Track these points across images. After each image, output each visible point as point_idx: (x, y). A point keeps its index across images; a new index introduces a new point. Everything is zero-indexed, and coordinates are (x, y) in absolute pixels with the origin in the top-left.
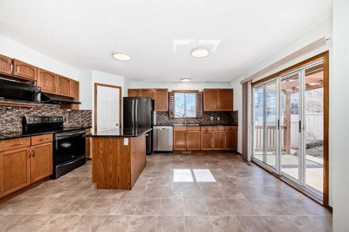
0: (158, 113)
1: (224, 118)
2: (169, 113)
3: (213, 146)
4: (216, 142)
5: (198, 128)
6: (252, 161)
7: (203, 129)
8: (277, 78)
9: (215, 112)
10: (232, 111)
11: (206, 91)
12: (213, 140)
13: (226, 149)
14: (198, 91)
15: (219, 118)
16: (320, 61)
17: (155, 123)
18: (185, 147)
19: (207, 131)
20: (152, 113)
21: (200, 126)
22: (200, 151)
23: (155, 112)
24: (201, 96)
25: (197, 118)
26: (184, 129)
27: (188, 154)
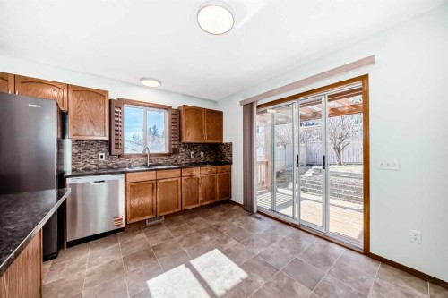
0: (78, 144)
1: (210, 153)
2: (111, 145)
3: (201, 199)
4: (205, 191)
5: (178, 172)
6: (258, 212)
7: (186, 173)
8: (296, 101)
9: (197, 144)
10: (222, 144)
11: (188, 109)
12: (201, 191)
13: (218, 200)
14: (170, 107)
15: (202, 154)
16: (358, 85)
17: (68, 168)
18: (153, 210)
19: (191, 176)
20: (60, 144)
21: (181, 168)
22: (183, 212)
23: (68, 143)
24: (177, 118)
25: (169, 155)
26: (151, 176)
27: (160, 224)
